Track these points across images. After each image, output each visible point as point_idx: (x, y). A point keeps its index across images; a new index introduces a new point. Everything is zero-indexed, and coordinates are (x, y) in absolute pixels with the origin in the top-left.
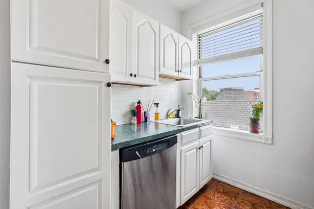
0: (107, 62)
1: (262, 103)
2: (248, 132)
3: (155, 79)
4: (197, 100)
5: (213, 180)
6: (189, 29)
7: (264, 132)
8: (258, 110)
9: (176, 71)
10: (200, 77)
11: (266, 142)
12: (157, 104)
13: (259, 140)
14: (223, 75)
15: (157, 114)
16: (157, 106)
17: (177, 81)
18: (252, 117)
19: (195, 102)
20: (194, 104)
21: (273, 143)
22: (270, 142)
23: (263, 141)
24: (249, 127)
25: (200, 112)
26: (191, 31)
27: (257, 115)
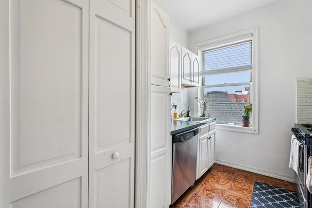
0: (169, 80)
1: (252, 105)
2: (241, 126)
3: (179, 88)
4: (202, 103)
5: (215, 164)
6: (195, 46)
7: (253, 126)
8: (248, 110)
9: (190, 81)
10: (203, 85)
11: (254, 133)
12: (176, 107)
13: (250, 132)
14: (223, 83)
15: (175, 114)
16: (176, 108)
17: (186, 88)
18: (244, 115)
19: (201, 104)
20: (199, 106)
21: (259, 133)
22: (257, 132)
23: (252, 132)
24: (242, 123)
25: (204, 113)
26: (197, 47)
27: (248, 114)
